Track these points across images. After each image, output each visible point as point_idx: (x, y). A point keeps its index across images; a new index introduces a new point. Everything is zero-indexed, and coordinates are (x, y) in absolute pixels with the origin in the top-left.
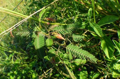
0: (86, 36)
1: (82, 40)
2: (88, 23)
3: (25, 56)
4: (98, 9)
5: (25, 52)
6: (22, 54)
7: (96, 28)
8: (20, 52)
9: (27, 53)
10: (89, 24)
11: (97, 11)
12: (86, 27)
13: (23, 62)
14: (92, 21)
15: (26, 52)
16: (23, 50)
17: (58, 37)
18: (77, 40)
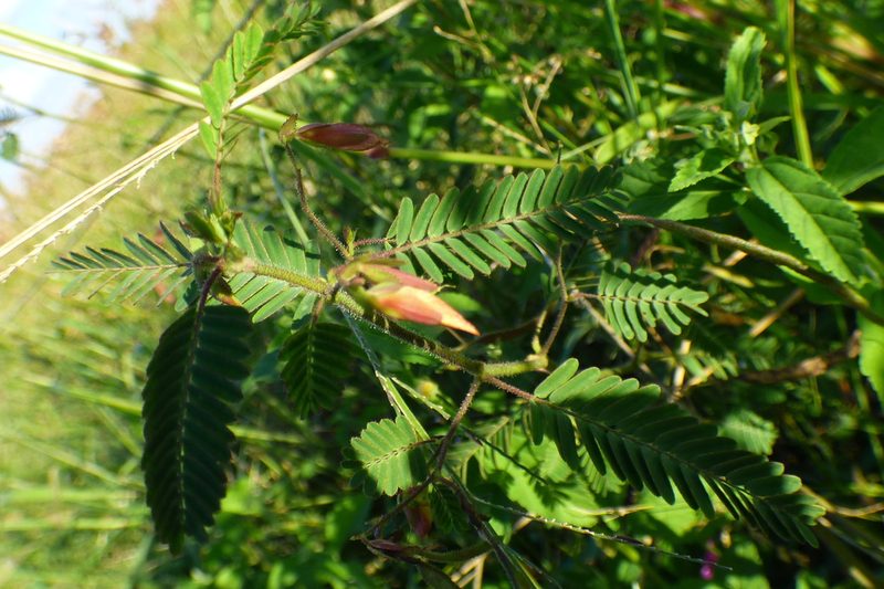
0: (744, 282)
1: (686, 320)
2: (725, 164)
3: (305, 452)
4: (842, 52)
5: (301, 422)
6: (280, 437)
7: (809, 211)
8: (260, 422)
9: (317, 429)
10: (738, 177)
11: (831, 70)
12: (713, 205)
13: (287, 502)
14: (771, 149)
15: (311, 424)
16: (285, 412)
17: (391, 304)
18: (644, 325)
